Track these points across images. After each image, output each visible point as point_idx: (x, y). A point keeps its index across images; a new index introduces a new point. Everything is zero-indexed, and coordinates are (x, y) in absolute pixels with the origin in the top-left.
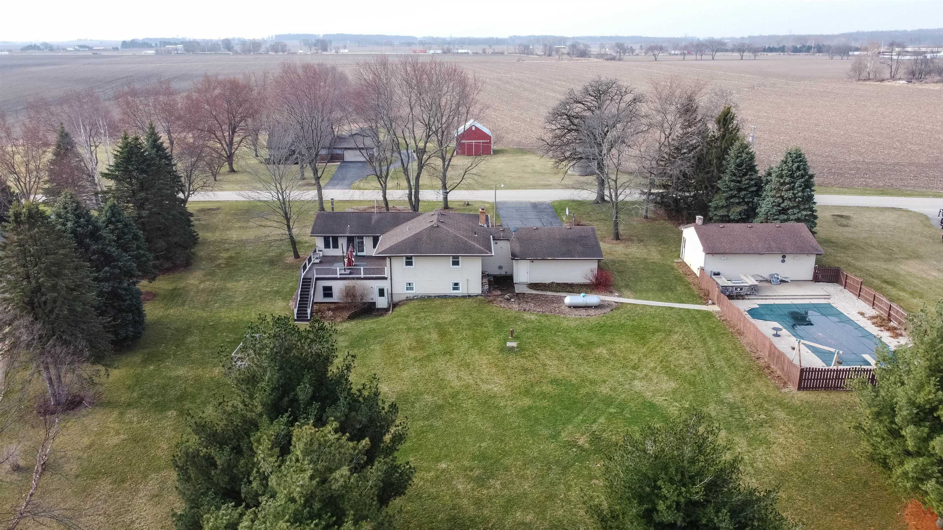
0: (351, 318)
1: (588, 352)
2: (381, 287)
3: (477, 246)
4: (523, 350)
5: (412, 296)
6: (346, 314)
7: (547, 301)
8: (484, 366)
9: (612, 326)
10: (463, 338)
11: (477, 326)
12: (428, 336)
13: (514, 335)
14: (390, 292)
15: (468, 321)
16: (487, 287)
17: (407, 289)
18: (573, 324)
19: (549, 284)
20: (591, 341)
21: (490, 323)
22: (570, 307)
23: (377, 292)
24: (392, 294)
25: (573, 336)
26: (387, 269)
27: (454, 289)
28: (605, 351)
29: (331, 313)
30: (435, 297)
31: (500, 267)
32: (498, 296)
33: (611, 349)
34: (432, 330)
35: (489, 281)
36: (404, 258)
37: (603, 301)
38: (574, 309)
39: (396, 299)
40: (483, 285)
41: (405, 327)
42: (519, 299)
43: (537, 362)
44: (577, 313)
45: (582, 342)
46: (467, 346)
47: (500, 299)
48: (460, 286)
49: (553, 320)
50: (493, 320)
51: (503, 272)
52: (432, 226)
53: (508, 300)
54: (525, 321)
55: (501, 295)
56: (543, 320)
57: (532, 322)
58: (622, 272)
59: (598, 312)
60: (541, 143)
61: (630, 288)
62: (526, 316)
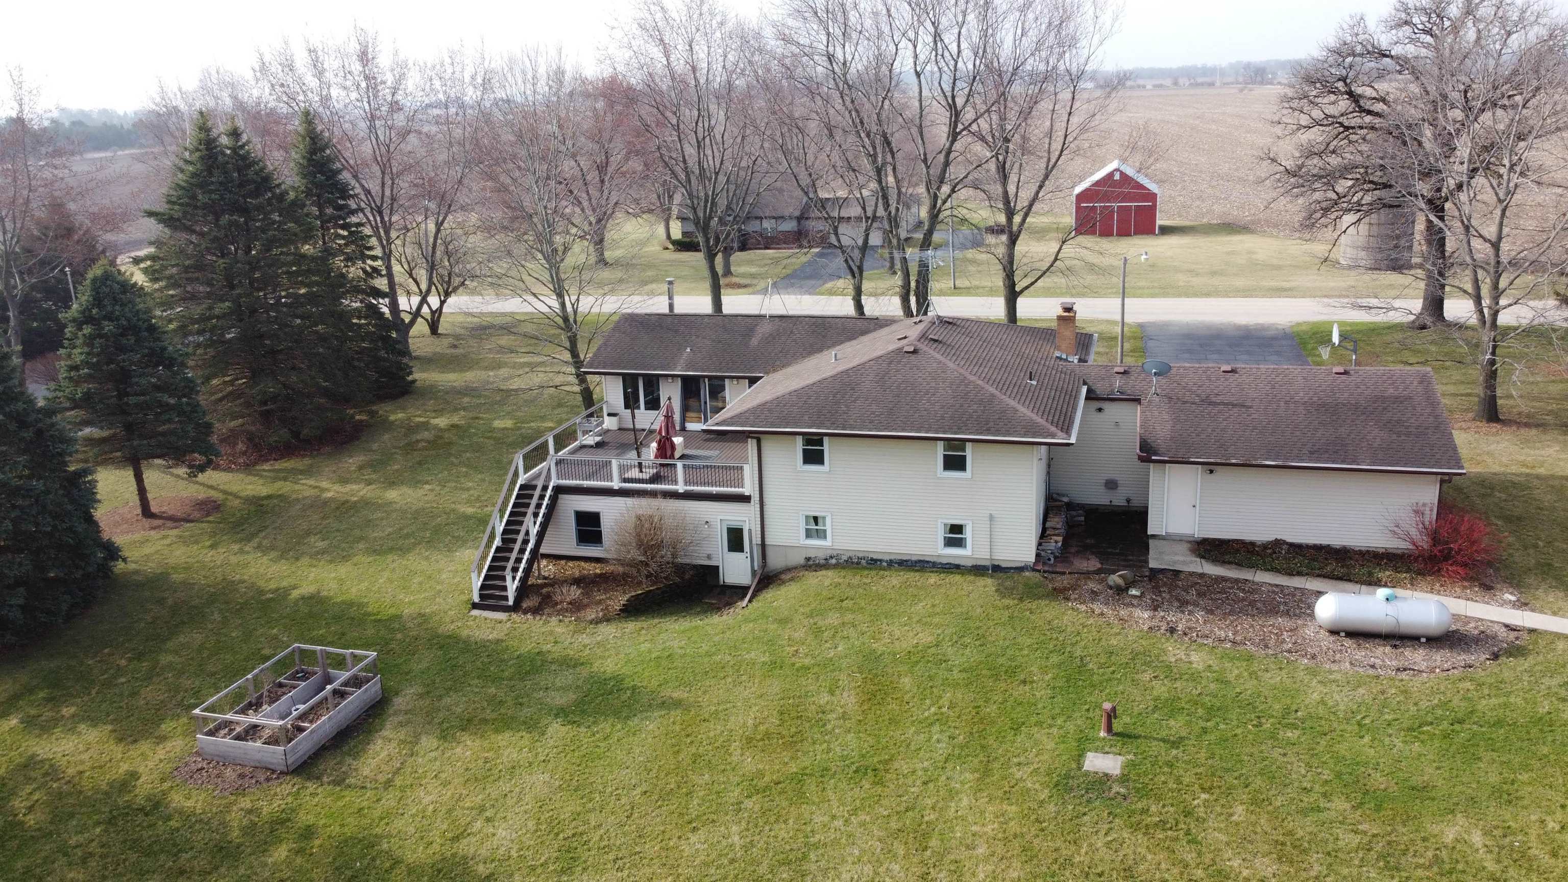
0: (633, 610)
1: (1404, 834)
2: (735, 524)
3: (1024, 411)
4: (1144, 792)
5: (821, 555)
6: (620, 599)
7: (1252, 604)
8: (981, 850)
9: (1499, 723)
10: (940, 719)
11: (996, 677)
12: (825, 698)
13: (1117, 726)
14: (757, 540)
15: (971, 655)
16: (1055, 543)
17: (809, 534)
18: (1342, 700)
19: (1265, 546)
20: (1417, 780)
21: (1044, 670)
22: (1334, 632)
23: (722, 540)
24: (763, 545)
25: (1342, 749)
26: (749, 472)
27: (950, 543)
28: (1477, 838)
29: (575, 592)
30: (891, 563)
31: (1111, 485)
32: (1087, 574)
33: (1508, 831)
34: (843, 678)
35: (1070, 526)
36: (799, 440)
37: (1456, 617)
38: (1348, 642)
39: (776, 561)
40: (1044, 535)
41: (766, 658)
42: (1157, 590)
43: (1190, 857)
44: (1359, 655)
45: (1378, 780)
46: (943, 749)
47: (1092, 585)
48: (968, 534)
49: (1274, 678)
50: (1055, 659)
51: (1118, 499)
52: (900, 350)
53: (1120, 591)
54: (1170, 672)
55: (1098, 572)
56: (1233, 671)
57: (1195, 677)
58: (1519, 519)
59: (1441, 657)
60: (1266, 168)
61: (1557, 578)
62: (1174, 651)
